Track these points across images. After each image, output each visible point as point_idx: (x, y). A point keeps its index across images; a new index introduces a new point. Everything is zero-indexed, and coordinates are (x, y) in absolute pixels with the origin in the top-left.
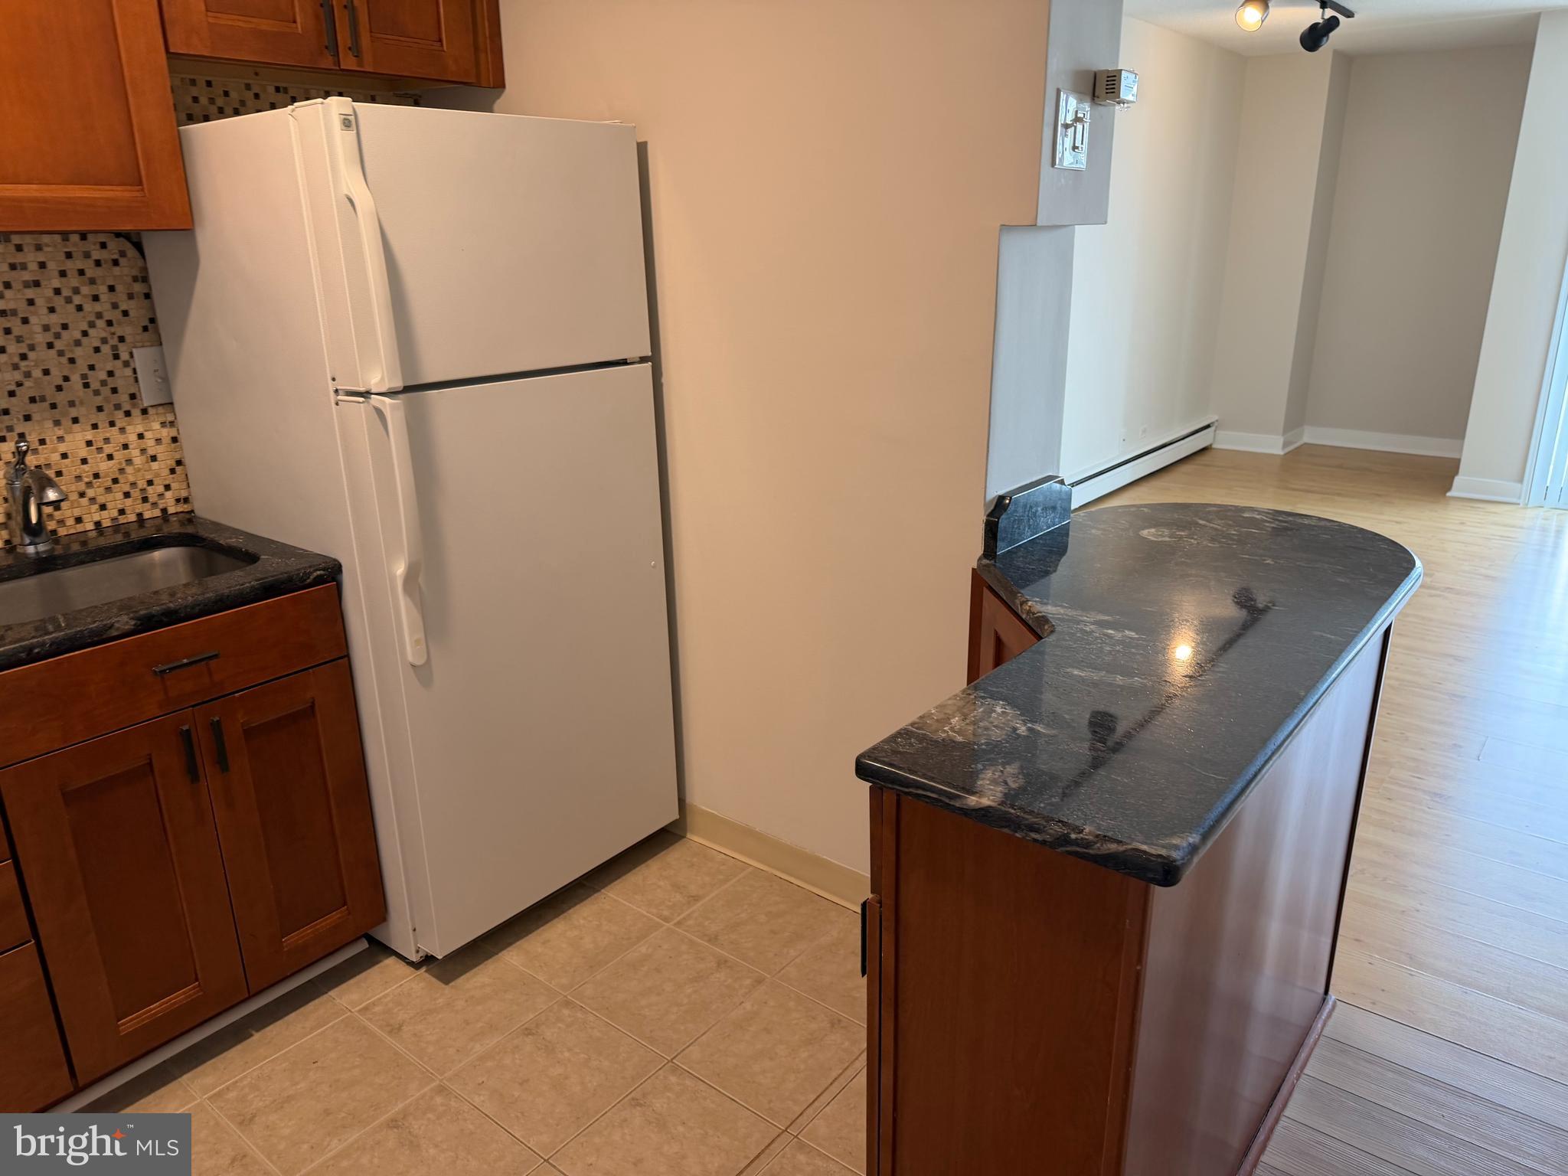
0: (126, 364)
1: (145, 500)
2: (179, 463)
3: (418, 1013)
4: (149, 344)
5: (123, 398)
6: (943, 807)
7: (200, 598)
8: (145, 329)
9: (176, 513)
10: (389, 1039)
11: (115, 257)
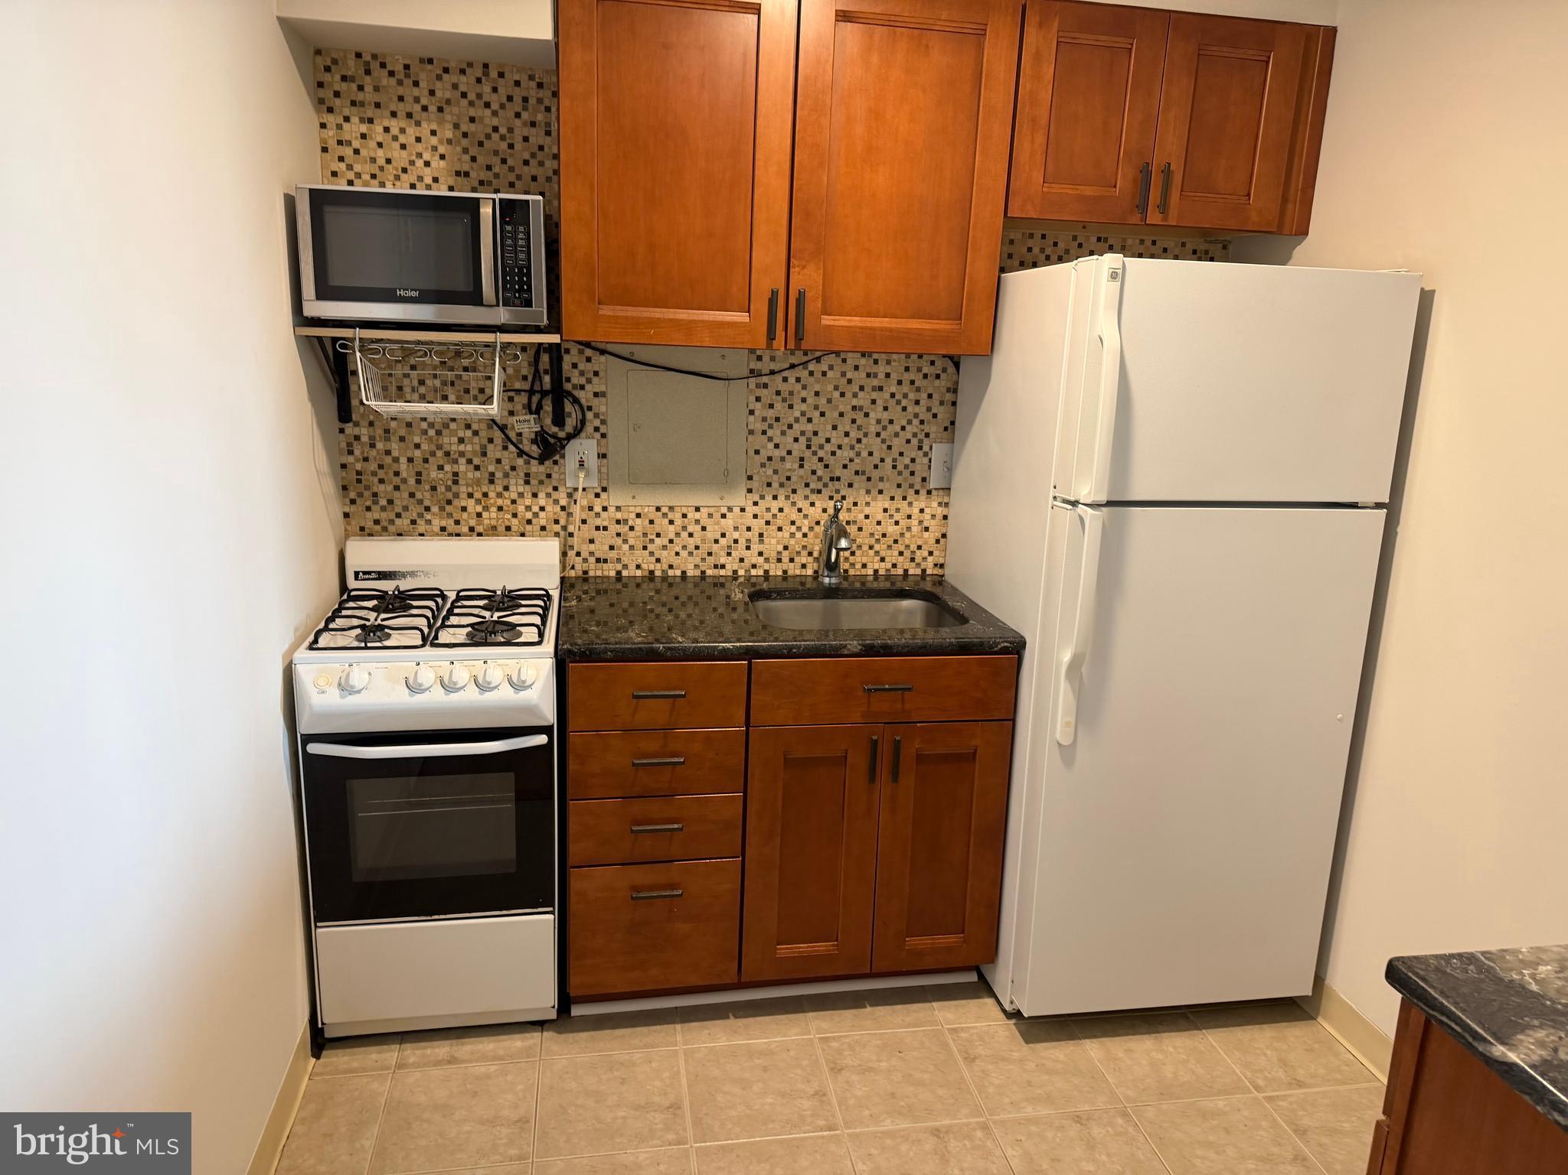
0: (926, 454)
1: (913, 560)
2: (944, 536)
3: (993, 1055)
4: (946, 441)
5: (917, 479)
6: (1467, 1044)
7: (911, 641)
8: (946, 429)
9: (932, 575)
10: (961, 1063)
11: (939, 372)
